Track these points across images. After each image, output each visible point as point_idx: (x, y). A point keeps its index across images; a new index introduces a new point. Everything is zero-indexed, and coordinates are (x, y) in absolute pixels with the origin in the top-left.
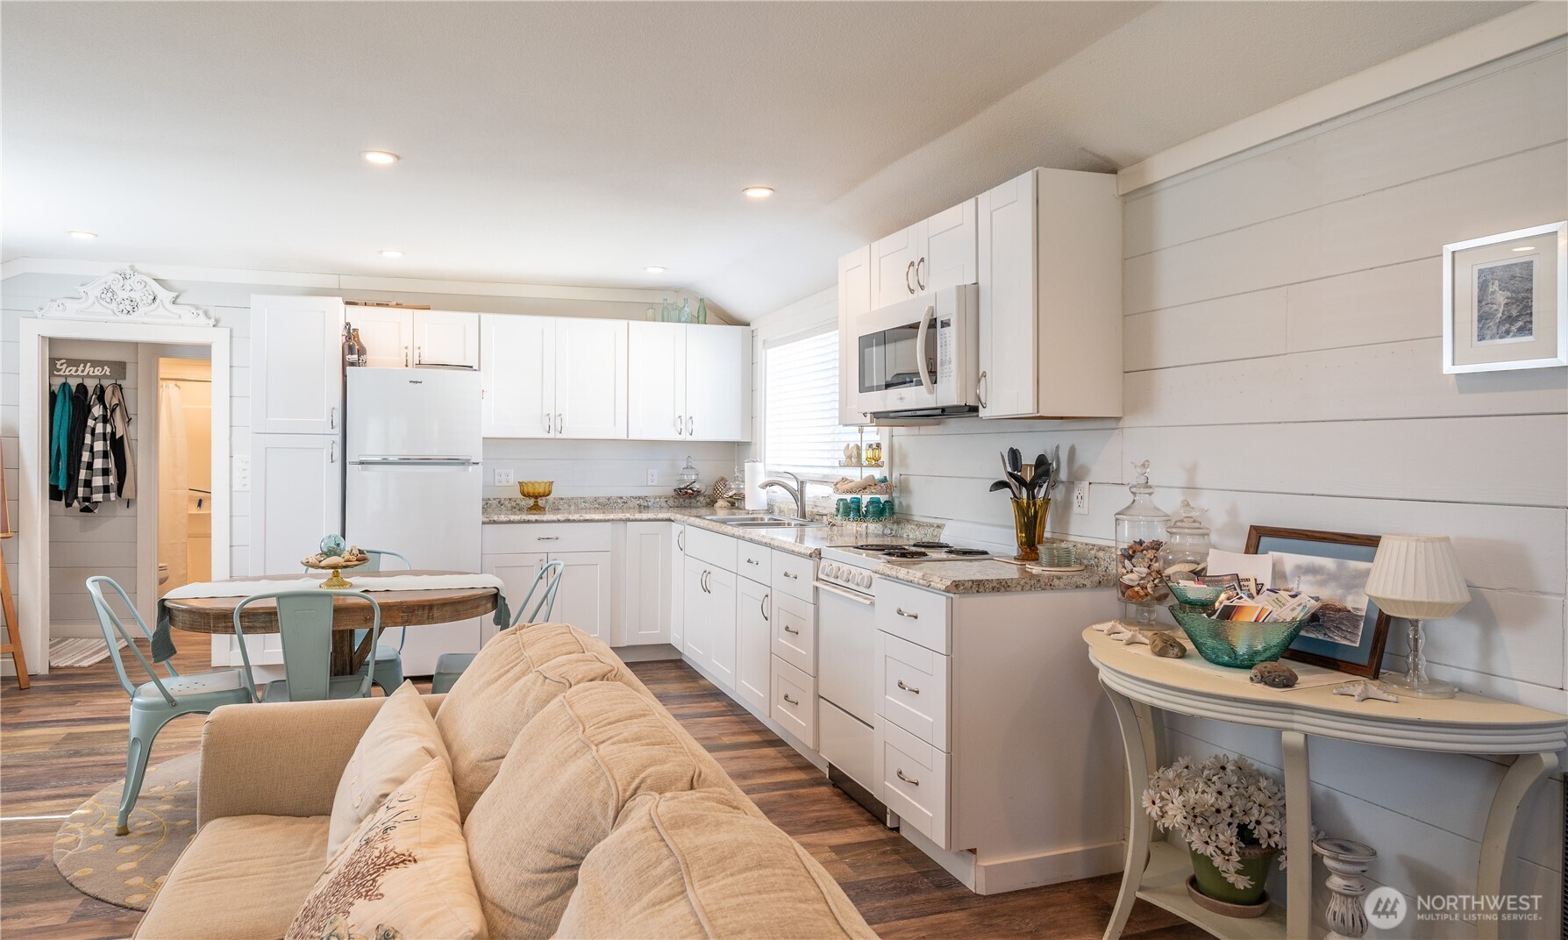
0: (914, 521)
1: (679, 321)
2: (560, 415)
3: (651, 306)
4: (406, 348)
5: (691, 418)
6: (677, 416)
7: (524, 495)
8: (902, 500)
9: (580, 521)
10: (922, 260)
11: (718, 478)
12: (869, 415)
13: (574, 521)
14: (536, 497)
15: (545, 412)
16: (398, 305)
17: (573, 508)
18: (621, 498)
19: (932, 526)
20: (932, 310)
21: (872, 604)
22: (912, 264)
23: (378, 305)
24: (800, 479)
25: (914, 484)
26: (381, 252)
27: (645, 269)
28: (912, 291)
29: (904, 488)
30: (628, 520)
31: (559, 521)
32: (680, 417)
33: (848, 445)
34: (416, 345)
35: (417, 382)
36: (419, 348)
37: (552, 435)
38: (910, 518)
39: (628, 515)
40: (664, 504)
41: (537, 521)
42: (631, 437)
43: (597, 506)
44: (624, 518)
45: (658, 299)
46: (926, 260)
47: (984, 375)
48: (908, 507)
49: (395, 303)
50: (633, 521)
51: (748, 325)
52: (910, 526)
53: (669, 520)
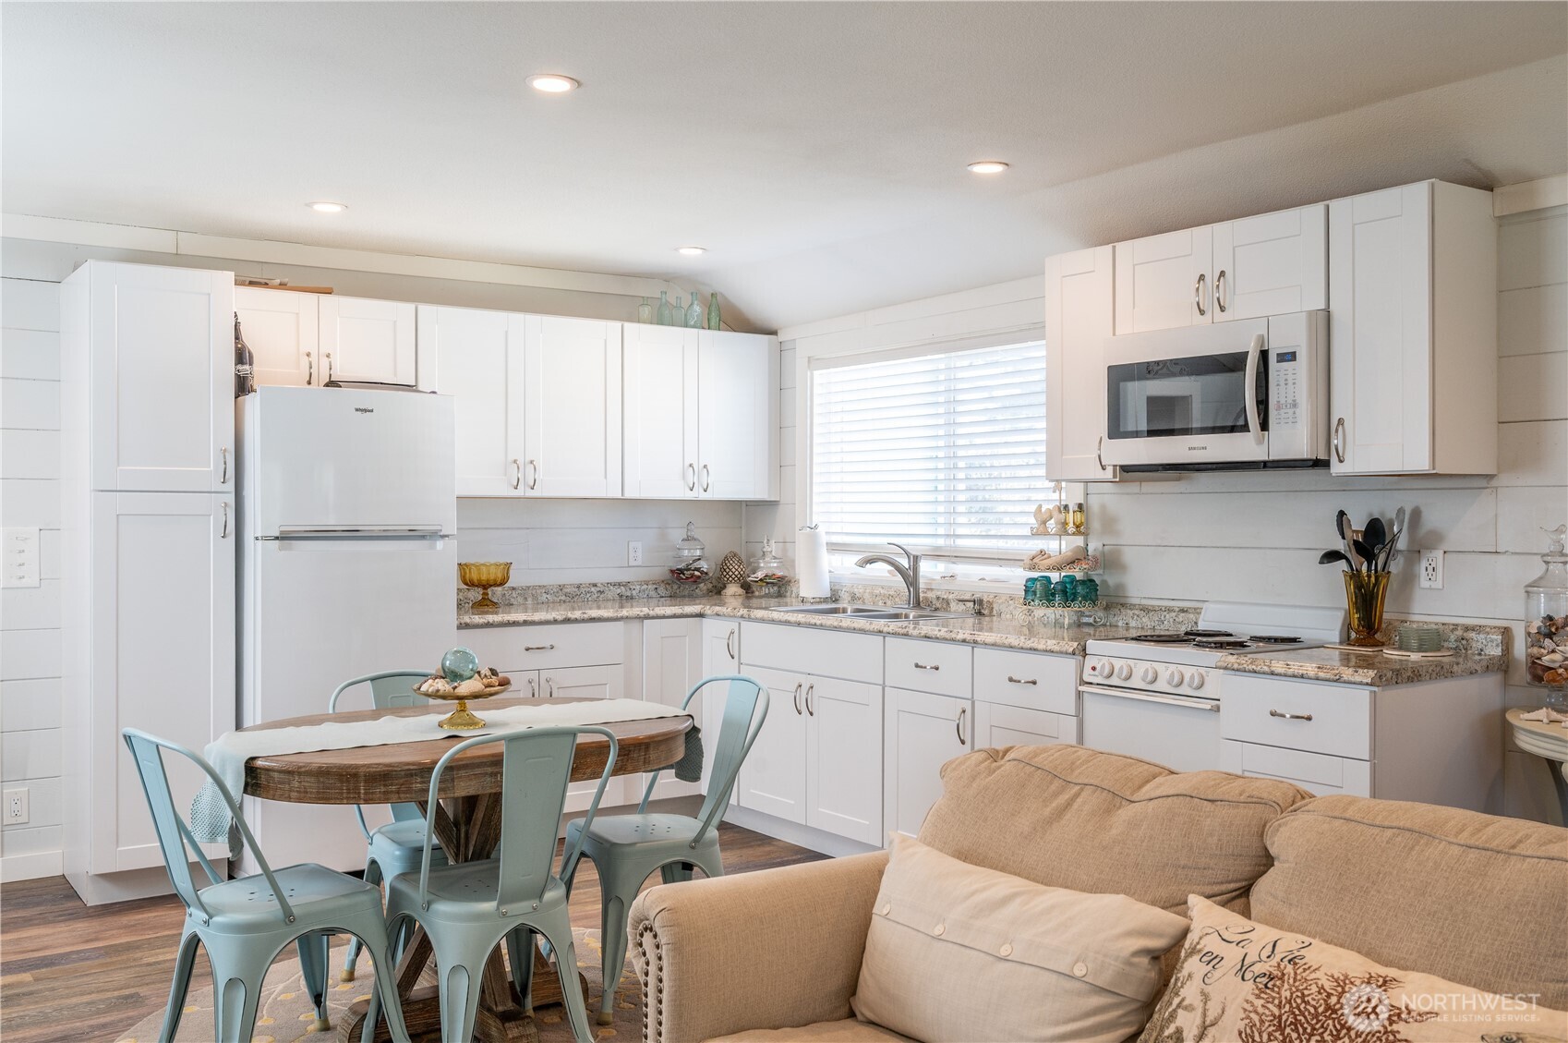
0: (1135, 605)
1: (686, 326)
2: (532, 462)
3: (645, 301)
4: (308, 355)
5: (705, 466)
6: (687, 464)
7: (466, 584)
8: (1106, 577)
9: (583, 621)
10: (1222, 274)
11: (726, 552)
12: (1110, 470)
13: (576, 621)
14: (485, 586)
15: (511, 458)
16: (282, 286)
17: (530, 601)
18: (595, 585)
19: (1170, 610)
20: (1261, 339)
21: (1217, 709)
22: (1202, 278)
23: (252, 283)
24: (914, 553)
25: (1129, 556)
26: (309, 205)
27: (676, 250)
28: (1202, 312)
29: (1111, 561)
30: (647, 617)
31: (555, 622)
32: (691, 465)
33: (1040, 506)
34: (324, 350)
35: (366, 411)
36: (328, 356)
37: (519, 493)
38: (1122, 601)
39: (646, 610)
40: (653, 593)
41: (525, 623)
42: (627, 495)
43: (563, 598)
44: (642, 614)
45: (652, 290)
46: (1229, 274)
47: (1341, 422)
48: (1120, 587)
49: (278, 281)
50: (653, 618)
51: (774, 333)
52: (1130, 613)
53: (701, 615)
